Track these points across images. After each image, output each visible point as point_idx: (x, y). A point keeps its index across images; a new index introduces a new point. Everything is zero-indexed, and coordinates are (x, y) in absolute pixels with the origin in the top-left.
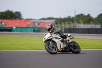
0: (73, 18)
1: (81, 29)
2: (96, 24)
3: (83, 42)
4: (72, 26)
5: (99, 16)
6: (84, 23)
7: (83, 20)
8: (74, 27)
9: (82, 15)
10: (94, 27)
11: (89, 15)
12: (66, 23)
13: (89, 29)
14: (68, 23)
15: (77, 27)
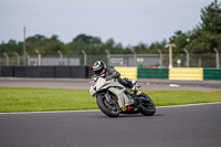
0: (20, 43)
1: (37, 67)
2: (70, 56)
3: (41, 96)
4: (17, 60)
5: (76, 40)
6: (44, 55)
7: (43, 48)
8: (21, 63)
9: (40, 37)
10: (66, 64)
11: (54, 38)
12: (5, 54)
13: (55, 68)
14: (10, 56)
15: (29, 64)
